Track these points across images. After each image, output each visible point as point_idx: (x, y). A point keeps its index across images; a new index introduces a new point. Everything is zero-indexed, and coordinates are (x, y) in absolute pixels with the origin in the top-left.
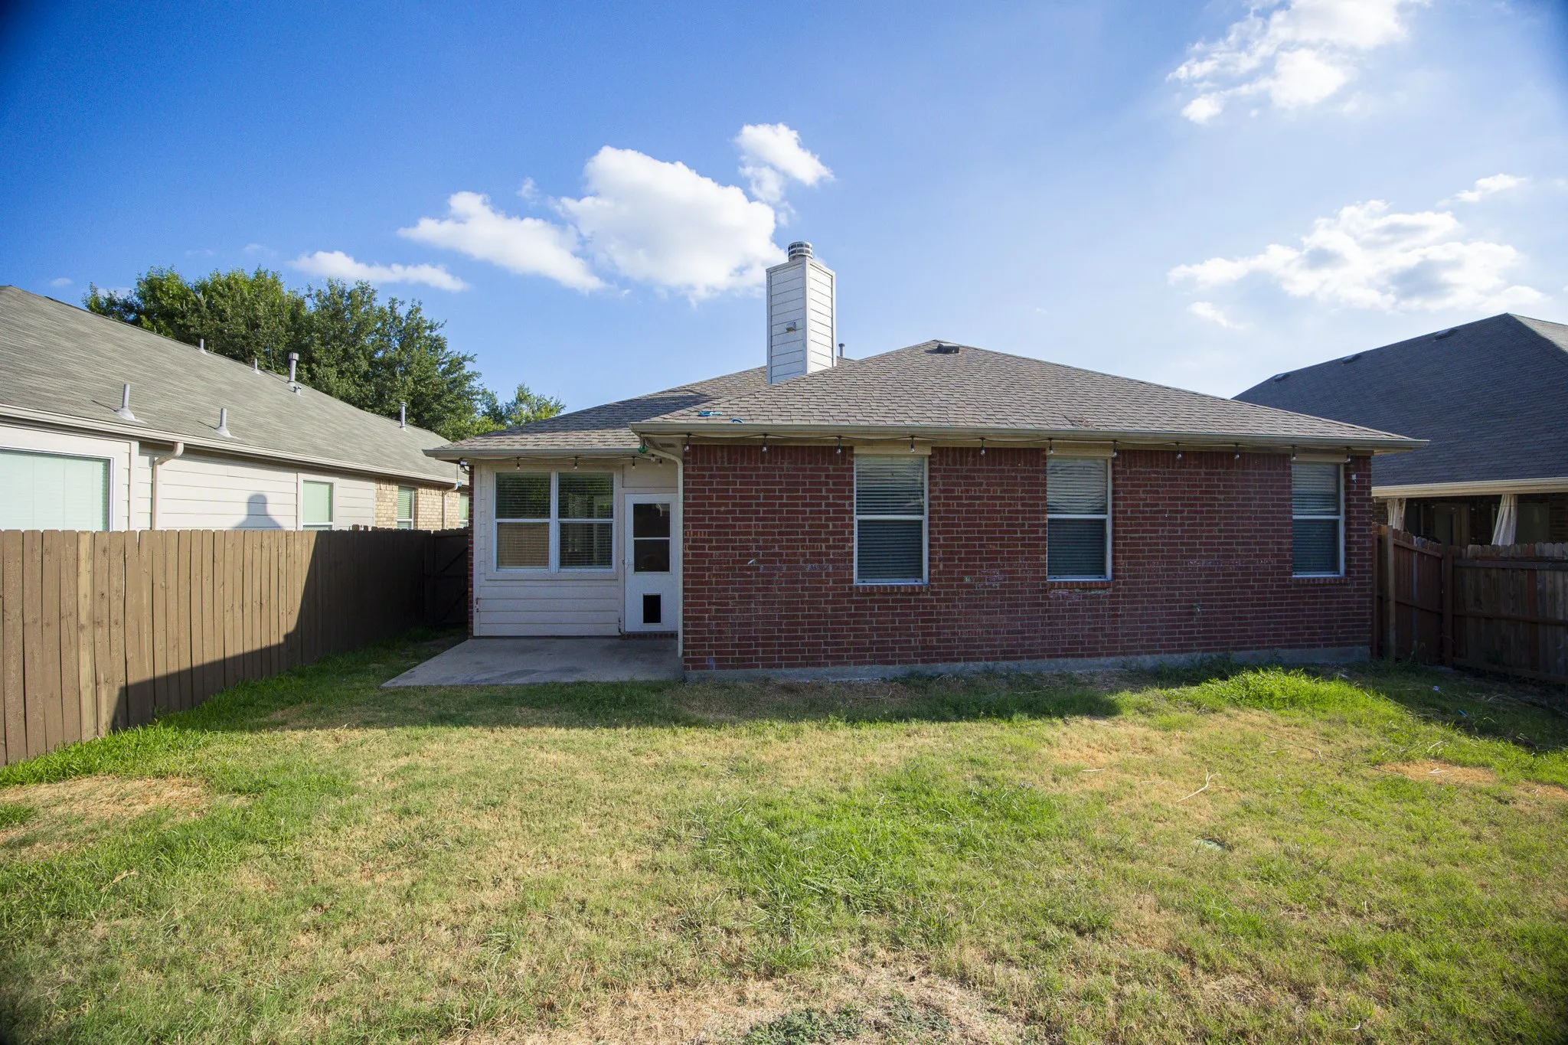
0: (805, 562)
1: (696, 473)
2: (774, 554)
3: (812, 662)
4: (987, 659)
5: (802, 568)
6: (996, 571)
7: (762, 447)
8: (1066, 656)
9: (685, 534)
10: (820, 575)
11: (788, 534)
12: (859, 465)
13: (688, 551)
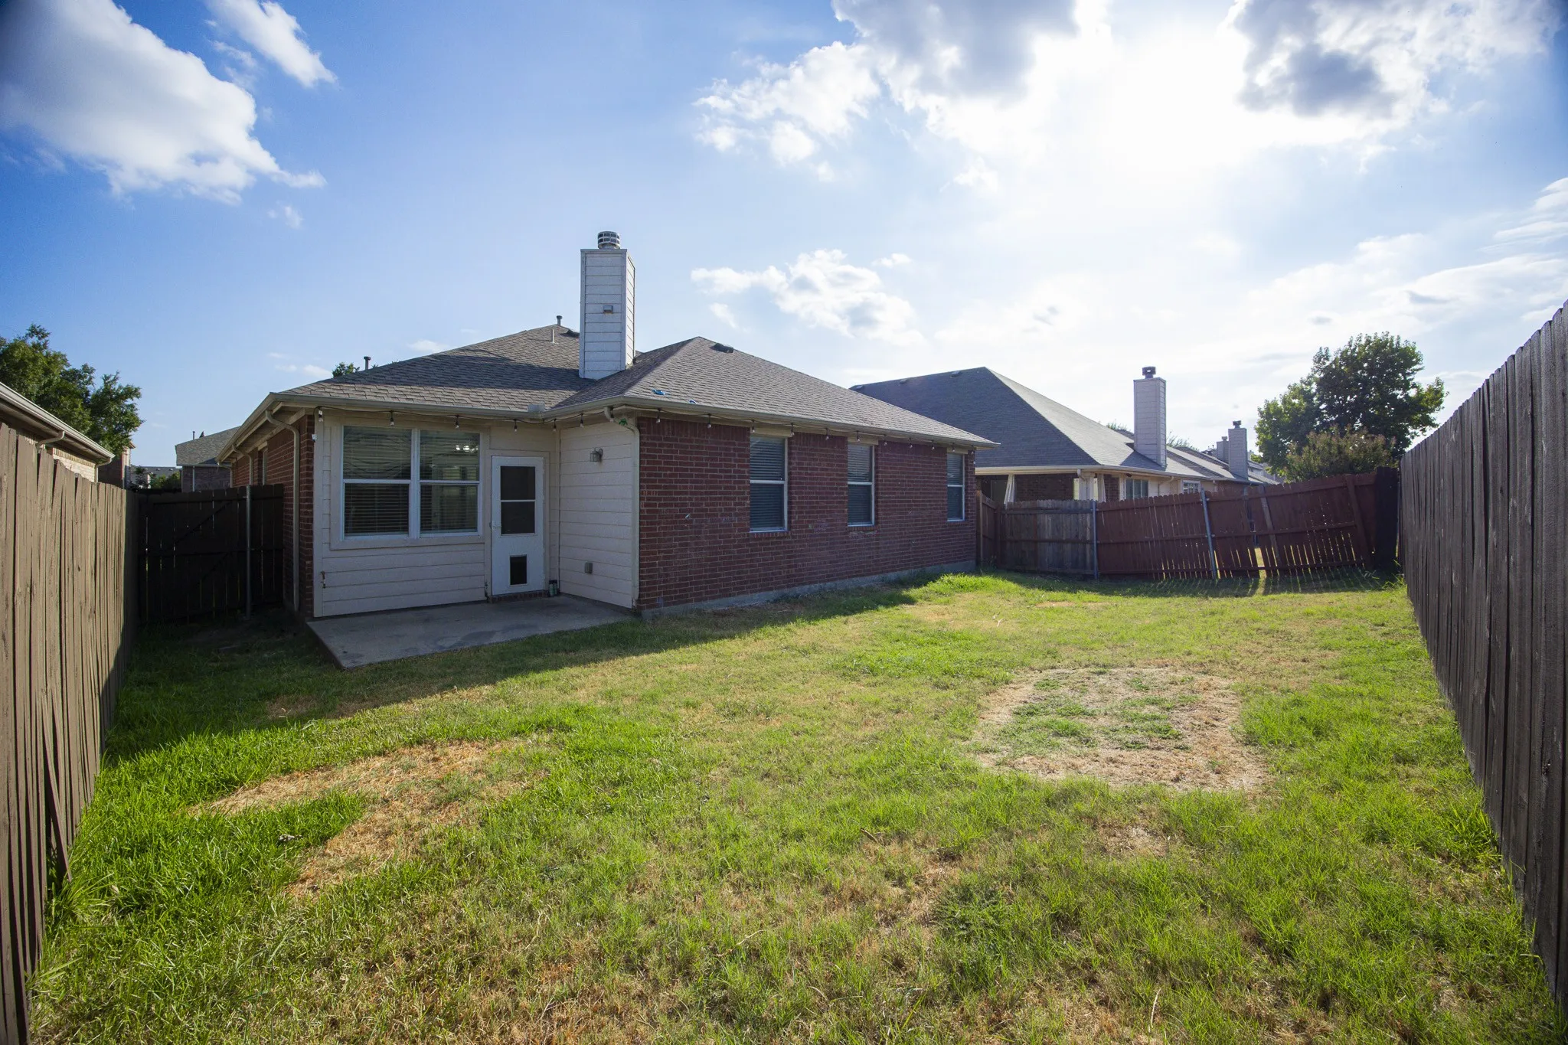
0: (722, 515)
1: (650, 441)
2: (702, 510)
3: (726, 594)
4: (820, 582)
5: (720, 520)
6: (824, 520)
7: (707, 425)
8: (856, 576)
9: (641, 493)
10: (729, 525)
11: (711, 493)
12: (754, 441)
13: (643, 508)
